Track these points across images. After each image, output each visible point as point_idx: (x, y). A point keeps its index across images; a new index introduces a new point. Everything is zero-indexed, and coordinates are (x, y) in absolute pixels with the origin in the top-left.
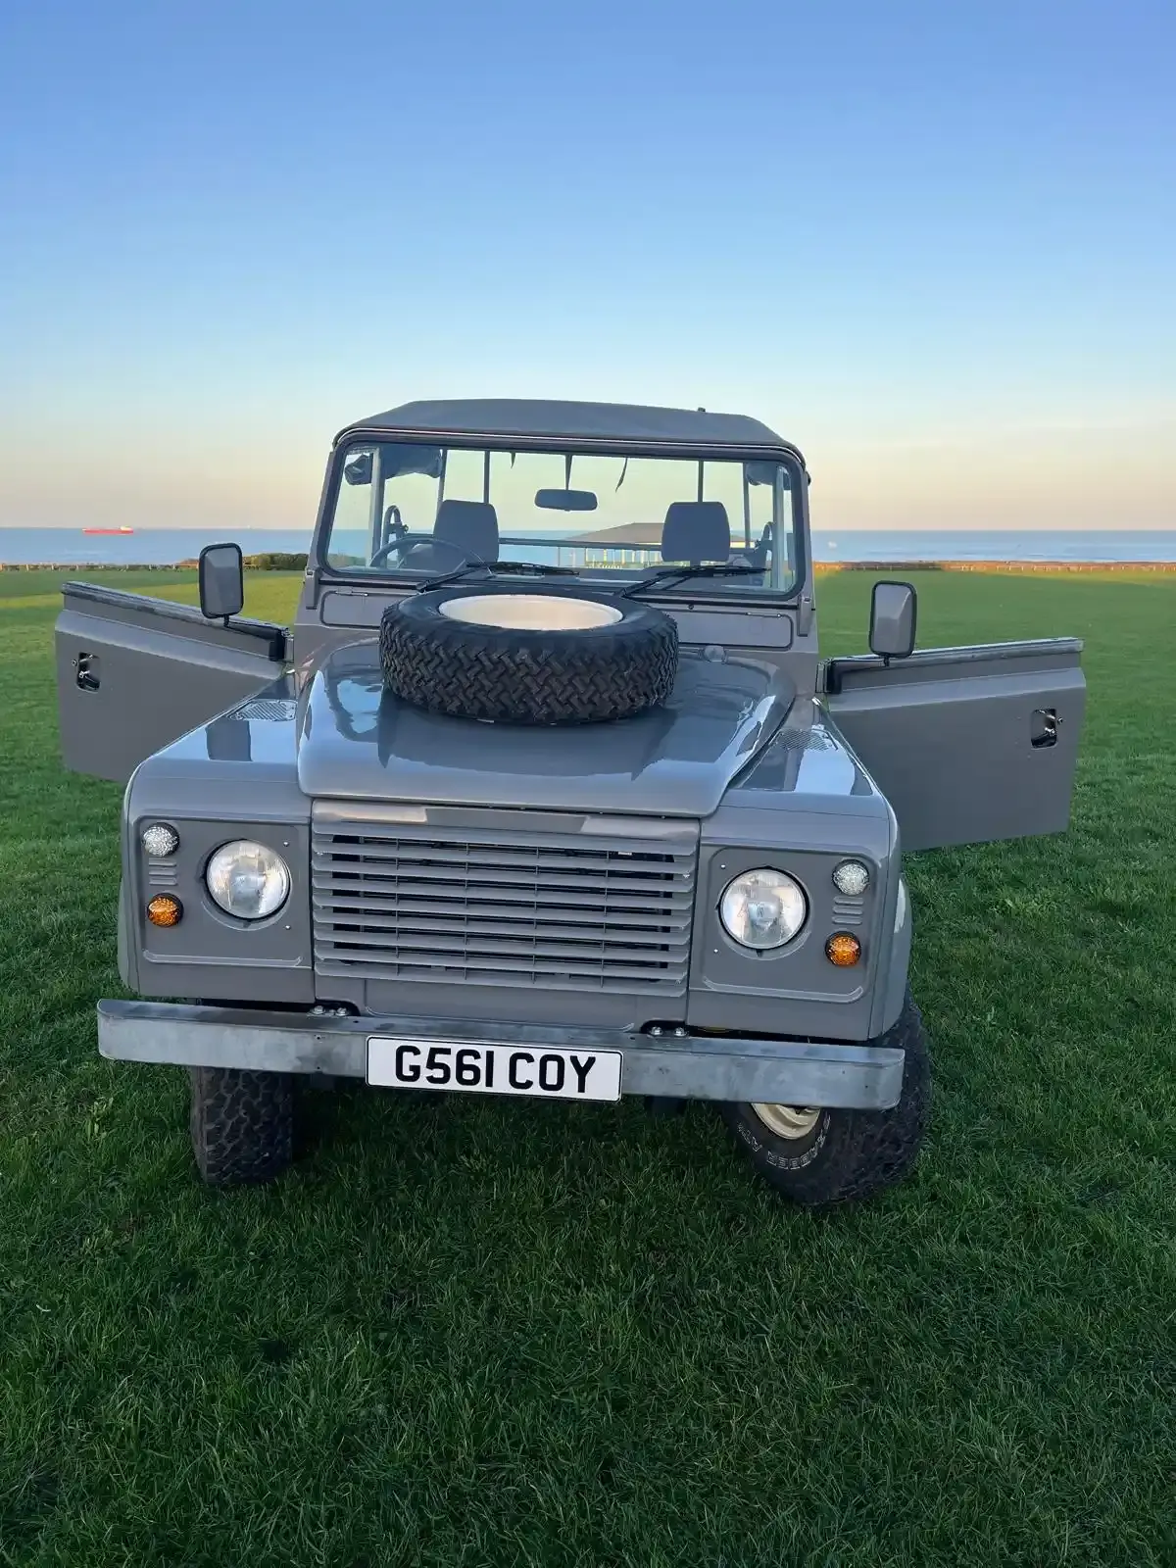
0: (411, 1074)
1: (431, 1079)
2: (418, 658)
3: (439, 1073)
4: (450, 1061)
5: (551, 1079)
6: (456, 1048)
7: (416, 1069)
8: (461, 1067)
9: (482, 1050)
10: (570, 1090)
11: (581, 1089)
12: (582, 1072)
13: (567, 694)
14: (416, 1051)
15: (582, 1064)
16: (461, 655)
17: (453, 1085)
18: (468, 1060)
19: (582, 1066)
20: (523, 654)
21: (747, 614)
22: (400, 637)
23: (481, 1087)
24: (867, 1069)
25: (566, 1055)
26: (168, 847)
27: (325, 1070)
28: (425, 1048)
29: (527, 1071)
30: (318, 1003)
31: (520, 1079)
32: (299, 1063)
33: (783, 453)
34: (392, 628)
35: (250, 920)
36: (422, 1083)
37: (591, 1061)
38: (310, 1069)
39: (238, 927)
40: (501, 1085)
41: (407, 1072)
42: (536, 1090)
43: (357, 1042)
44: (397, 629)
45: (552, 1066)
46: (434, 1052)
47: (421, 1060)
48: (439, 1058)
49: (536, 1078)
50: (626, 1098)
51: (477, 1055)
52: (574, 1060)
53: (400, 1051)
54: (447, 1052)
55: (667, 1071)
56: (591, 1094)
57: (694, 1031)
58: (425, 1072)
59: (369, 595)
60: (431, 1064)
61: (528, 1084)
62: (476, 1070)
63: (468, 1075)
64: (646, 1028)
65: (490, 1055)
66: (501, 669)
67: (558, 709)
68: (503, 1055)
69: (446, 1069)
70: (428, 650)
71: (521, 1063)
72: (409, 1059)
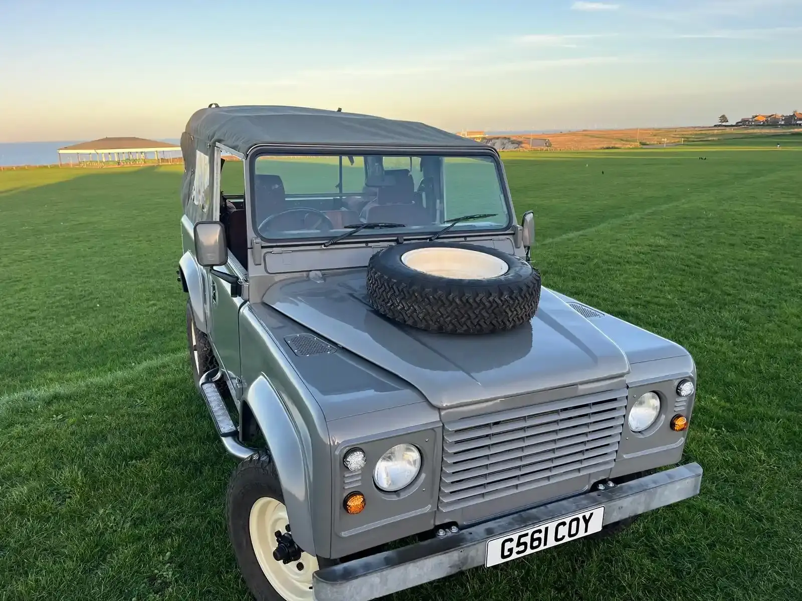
0: (509, 553)
4: (527, 540)
5: (573, 531)
7: (511, 550)
8: (533, 540)
14: (511, 540)
15: (587, 518)
18: (536, 536)
23: (542, 547)
25: (580, 516)
27: (464, 568)
31: (559, 537)
40: (551, 543)
41: (506, 553)
45: (574, 524)
48: (522, 540)
51: (540, 531)
52: (584, 517)
54: (526, 535)
58: (515, 550)
60: (519, 544)
62: (539, 539)
65: (547, 529)
69: (525, 544)
72: (508, 545)
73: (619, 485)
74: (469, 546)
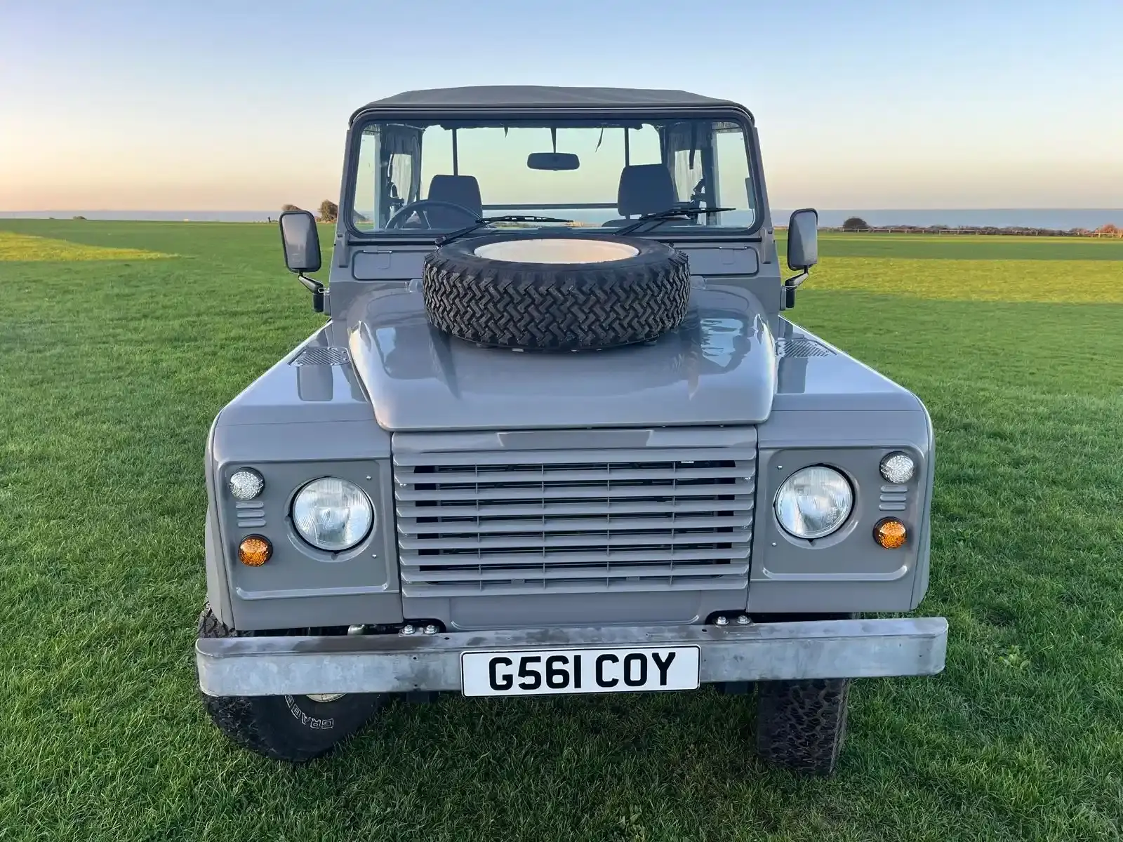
0: (505, 683)
1: (523, 686)
2: (469, 296)
3: (530, 680)
4: (540, 668)
5: (635, 675)
6: (545, 656)
7: (508, 678)
8: (551, 672)
9: (570, 656)
10: (653, 684)
11: (663, 682)
12: (663, 667)
13: (610, 320)
14: (508, 662)
16: (511, 291)
17: (544, 689)
18: (557, 665)
19: (664, 661)
20: (570, 287)
21: (718, 248)
22: (448, 279)
23: (570, 689)
24: (921, 640)
25: (648, 654)
26: (255, 491)
27: (423, 687)
28: (516, 658)
29: (612, 671)
30: (407, 622)
31: (606, 678)
32: (397, 683)
33: (735, 111)
34: (438, 272)
35: (336, 552)
36: (515, 690)
37: (672, 656)
38: (406, 687)
39: (328, 559)
40: (589, 685)
41: (500, 681)
42: (622, 687)
43: (452, 658)
44: (444, 272)
45: (636, 665)
46: (524, 661)
47: (514, 670)
48: (530, 666)
49: (620, 676)
50: (704, 686)
51: (565, 660)
52: (656, 657)
53: (493, 663)
54: (538, 659)
55: (741, 658)
56: (672, 685)
57: (758, 618)
58: (517, 680)
59: (394, 251)
60: (523, 672)
61: (614, 682)
62: (565, 674)
63: (558, 679)
64: (711, 619)
65: (578, 659)
66: (550, 300)
67: (602, 334)
68: (589, 659)
69: (537, 675)
70: (479, 288)
71: (607, 664)
72: (501, 669)
73: (755, 624)
74: (429, 653)
